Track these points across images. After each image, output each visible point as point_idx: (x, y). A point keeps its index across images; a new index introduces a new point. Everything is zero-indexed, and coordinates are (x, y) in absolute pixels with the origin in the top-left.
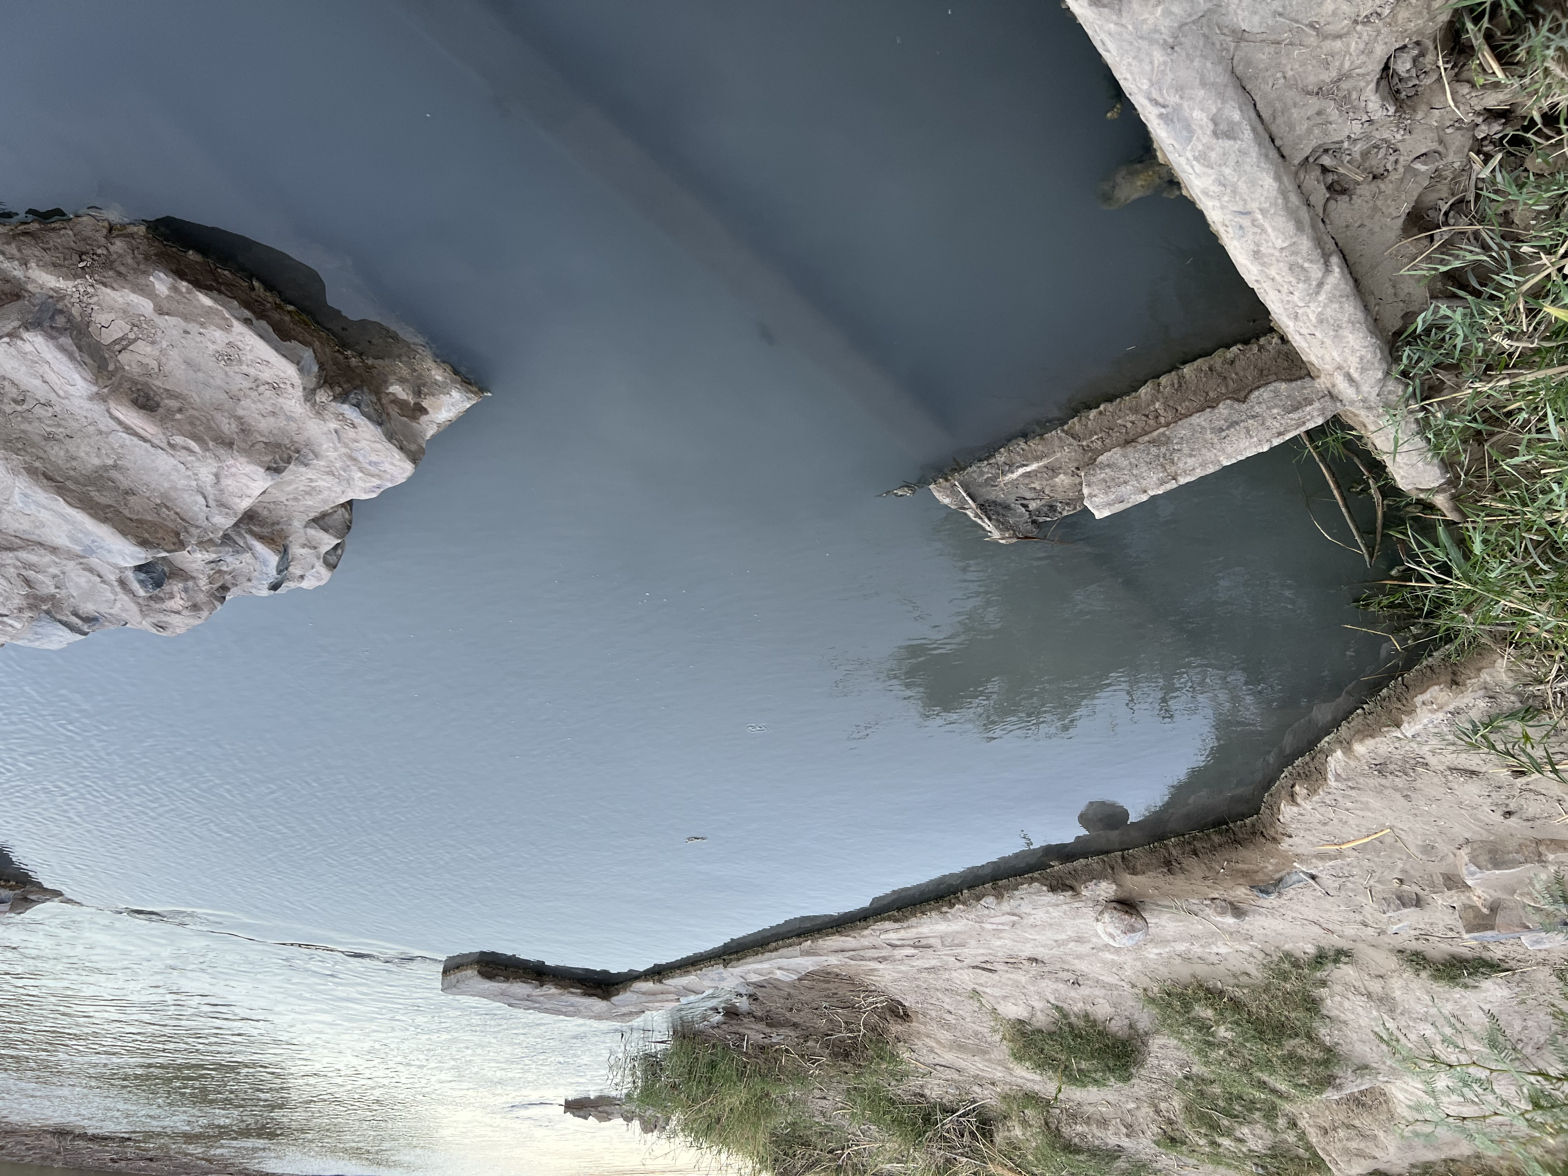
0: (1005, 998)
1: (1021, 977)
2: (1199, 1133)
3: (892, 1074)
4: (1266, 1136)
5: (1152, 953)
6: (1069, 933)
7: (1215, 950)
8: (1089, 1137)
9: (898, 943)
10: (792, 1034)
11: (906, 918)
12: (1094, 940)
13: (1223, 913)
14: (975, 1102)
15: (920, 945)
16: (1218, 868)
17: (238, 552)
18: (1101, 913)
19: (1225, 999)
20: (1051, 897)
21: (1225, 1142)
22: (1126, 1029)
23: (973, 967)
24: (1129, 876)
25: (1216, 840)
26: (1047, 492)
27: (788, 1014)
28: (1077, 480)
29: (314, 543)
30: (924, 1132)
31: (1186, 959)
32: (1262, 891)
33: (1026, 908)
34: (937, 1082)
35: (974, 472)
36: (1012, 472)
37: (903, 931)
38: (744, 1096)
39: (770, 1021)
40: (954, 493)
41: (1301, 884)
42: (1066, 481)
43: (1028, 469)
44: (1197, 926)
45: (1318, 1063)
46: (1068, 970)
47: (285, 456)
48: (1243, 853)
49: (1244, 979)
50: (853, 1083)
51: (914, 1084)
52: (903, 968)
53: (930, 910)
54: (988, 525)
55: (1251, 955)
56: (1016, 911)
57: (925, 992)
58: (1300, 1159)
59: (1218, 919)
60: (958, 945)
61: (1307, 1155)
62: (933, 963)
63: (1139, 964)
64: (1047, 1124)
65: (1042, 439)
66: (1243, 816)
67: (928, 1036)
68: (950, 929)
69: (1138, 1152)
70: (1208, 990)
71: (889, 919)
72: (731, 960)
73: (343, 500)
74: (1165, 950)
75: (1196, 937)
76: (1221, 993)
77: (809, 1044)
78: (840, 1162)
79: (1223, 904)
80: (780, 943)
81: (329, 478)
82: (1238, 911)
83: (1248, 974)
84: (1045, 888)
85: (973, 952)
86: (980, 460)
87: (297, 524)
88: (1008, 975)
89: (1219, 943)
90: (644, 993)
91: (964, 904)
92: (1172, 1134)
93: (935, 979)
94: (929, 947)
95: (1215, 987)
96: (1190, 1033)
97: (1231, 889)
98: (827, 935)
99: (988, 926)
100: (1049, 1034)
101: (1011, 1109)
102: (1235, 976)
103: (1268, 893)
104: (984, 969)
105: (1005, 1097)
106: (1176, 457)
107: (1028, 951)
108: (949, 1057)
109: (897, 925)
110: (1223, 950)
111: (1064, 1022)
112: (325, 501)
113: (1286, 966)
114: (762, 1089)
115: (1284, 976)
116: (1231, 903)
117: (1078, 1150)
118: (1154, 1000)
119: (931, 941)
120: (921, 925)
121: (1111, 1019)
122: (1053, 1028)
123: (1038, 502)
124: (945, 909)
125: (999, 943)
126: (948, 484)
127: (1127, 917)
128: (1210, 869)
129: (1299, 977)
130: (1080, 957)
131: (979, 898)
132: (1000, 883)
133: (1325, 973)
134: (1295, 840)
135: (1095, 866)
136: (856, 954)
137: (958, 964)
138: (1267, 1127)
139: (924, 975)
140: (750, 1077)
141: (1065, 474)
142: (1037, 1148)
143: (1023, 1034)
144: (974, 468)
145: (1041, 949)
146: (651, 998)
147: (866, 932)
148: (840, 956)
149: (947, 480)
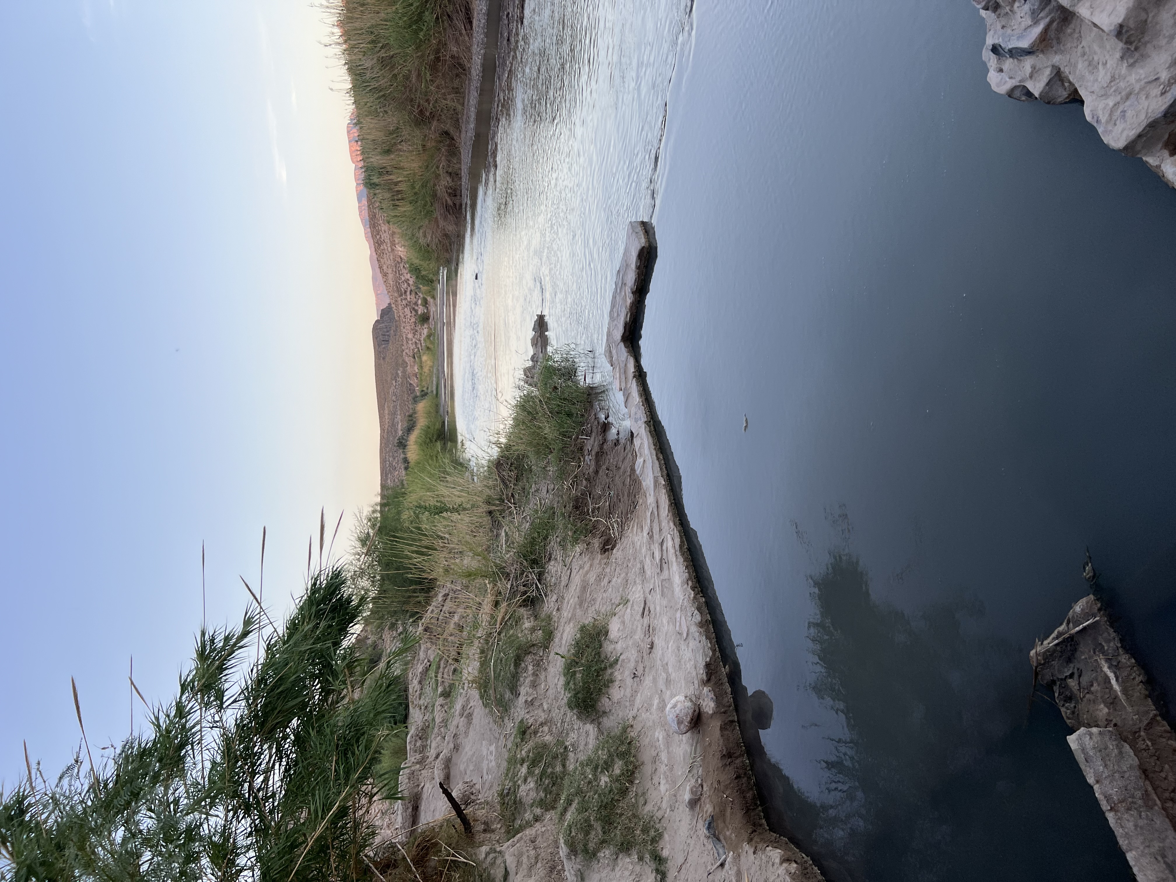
0: (623, 622)
1: (639, 635)
2: (529, 751)
3: (564, 539)
4: (529, 798)
5: (659, 735)
6: (673, 674)
7: (663, 782)
8: (525, 674)
9: (664, 548)
10: (591, 470)
11: (683, 555)
12: (668, 693)
13: (692, 792)
14: (546, 596)
15: (663, 563)
16: (727, 793)
17: (1032, 13)
18: (691, 701)
19: (628, 785)
20: (701, 664)
21: (524, 770)
22: (603, 709)
23: (645, 602)
24: (719, 724)
25: (748, 795)
26: (1087, 696)
27: (604, 467)
28: (1103, 723)
29: (1036, 75)
30: (526, 560)
31: (655, 759)
32: (710, 824)
33: (693, 644)
34: (559, 571)
35: (1109, 634)
36: (1109, 668)
37: (673, 551)
38: (550, 436)
39: (600, 455)
40: (1086, 615)
41: (716, 855)
42: (1101, 714)
43: (1113, 682)
44: (681, 770)
45: (585, 845)
46: (644, 671)
47: (1132, 39)
48: (739, 814)
49: (641, 801)
50: (558, 511)
51: (558, 554)
52: (644, 550)
53: (689, 572)
54: (1050, 642)
55: (659, 808)
56: (690, 637)
57: (625, 565)
58: (514, 821)
59: (688, 788)
60: (662, 591)
61: (516, 826)
62: (648, 573)
63: (651, 724)
64: (533, 645)
65: (1147, 696)
66: (767, 818)
67: (591, 565)
68: (675, 586)
69: (515, 707)
70: (633, 773)
71: (682, 542)
72: (650, 426)
73: (1082, 92)
74: (661, 743)
75: (671, 769)
76: (631, 782)
77: (584, 482)
78: (506, 501)
79: (699, 793)
80: (663, 462)
81: (1108, 78)
82: (694, 803)
83: (645, 803)
84: (708, 659)
85: (657, 602)
86: (1121, 641)
87: (1056, 59)
88: (640, 626)
89: (667, 786)
90: (626, 365)
91: (695, 597)
92: (528, 732)
93: (635, 572)
94: (661, 569)
95: (635, 778)
96: (603, 755)
97: (710, 800)
98: (669, 496)
99: (678, 615)
100: (599, 653)
101: (543, 620)
102: (644, 794)
103: (709, 828)
104: (644, 609)
105: (549, 617)
106: (1134, 813)
107: (659, 643)
108: (577, 579)
109: (677, 547)
110: (663, 788)
111: (608, 664)
112: (1082, 78)
113: (652, 833)
114: (554, 449)
115: (645, 830)
116: (699, 799)
117: (517, 665)
118: (625, 732)
119: (666, 572)
120: (678, 565)
121: (609, 699)
122: (603, 656)
123: (1077, 687)
124: (690, 583)
125: (665, 621)
126: (1096, 611)
127: (689, 719)
128: (726, 787)
129: (644, 841)
130: (655, 680)
131: (699, 609)
132: (711, 626)
133: (648, 861)
134: (752, 857)
135: (726, 700)
136: (655, 516)
137: (647, 591)
138: (534, 801)
139: (639, 565)
140: (562, 440)
141: (1109, 714)
142: (518, 638)
143: (598, 634)
144: (1113, 634)
145: (660, 652)
146: (622, 371)
147: (672, 524)
148: (654, 505)
149: (1100, 610)
